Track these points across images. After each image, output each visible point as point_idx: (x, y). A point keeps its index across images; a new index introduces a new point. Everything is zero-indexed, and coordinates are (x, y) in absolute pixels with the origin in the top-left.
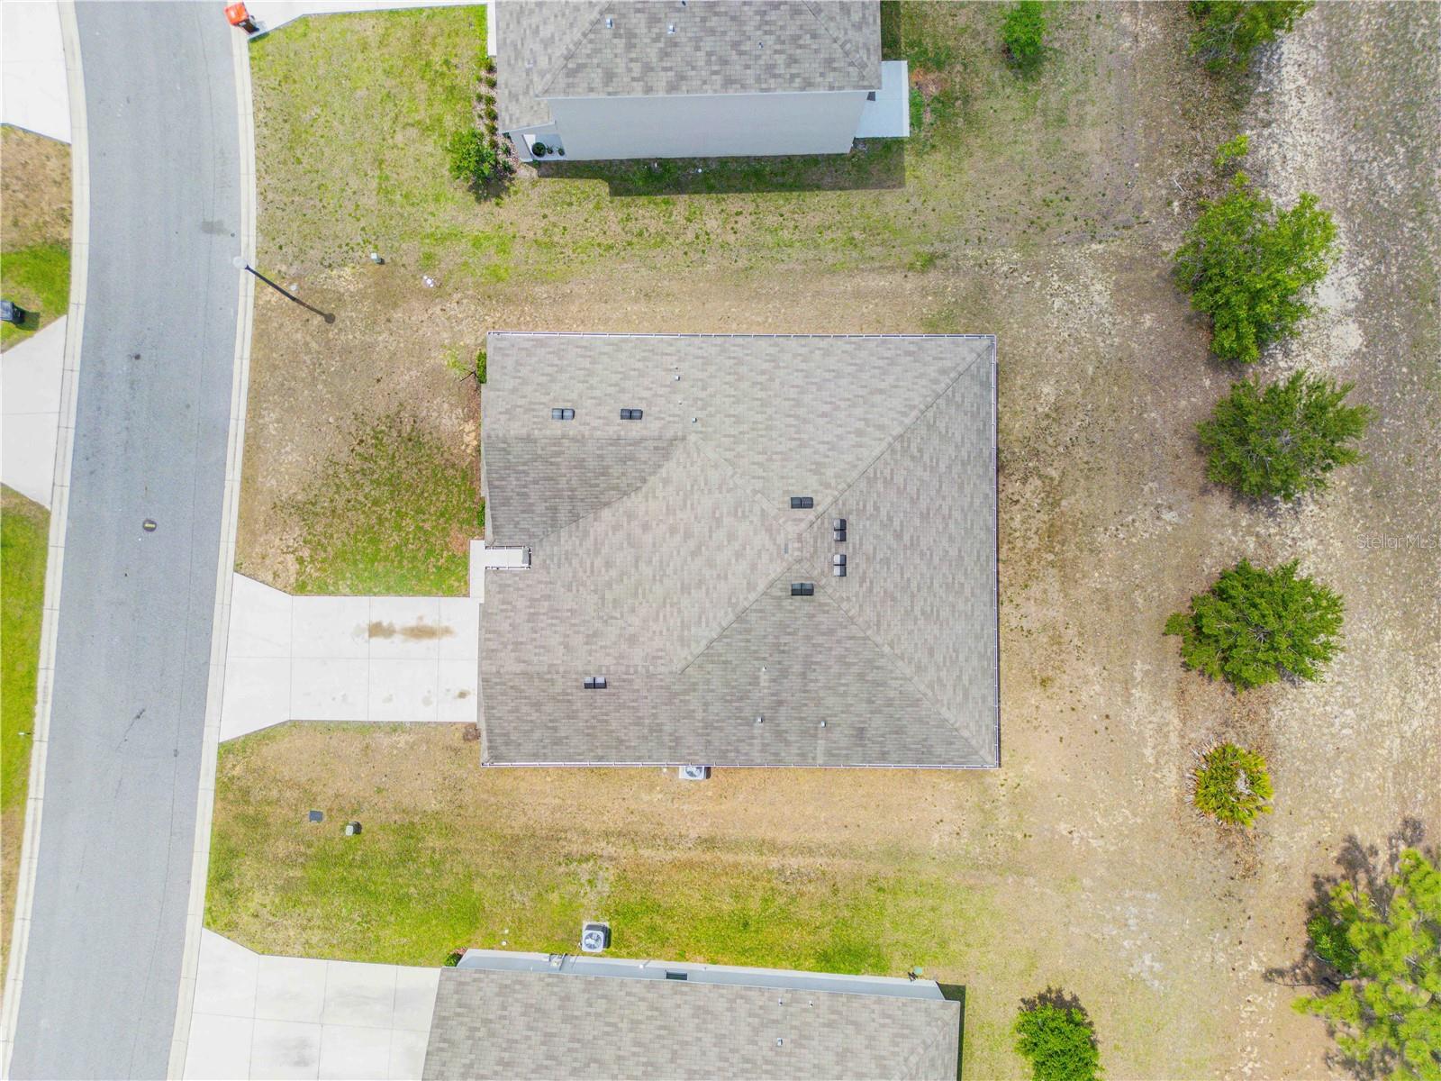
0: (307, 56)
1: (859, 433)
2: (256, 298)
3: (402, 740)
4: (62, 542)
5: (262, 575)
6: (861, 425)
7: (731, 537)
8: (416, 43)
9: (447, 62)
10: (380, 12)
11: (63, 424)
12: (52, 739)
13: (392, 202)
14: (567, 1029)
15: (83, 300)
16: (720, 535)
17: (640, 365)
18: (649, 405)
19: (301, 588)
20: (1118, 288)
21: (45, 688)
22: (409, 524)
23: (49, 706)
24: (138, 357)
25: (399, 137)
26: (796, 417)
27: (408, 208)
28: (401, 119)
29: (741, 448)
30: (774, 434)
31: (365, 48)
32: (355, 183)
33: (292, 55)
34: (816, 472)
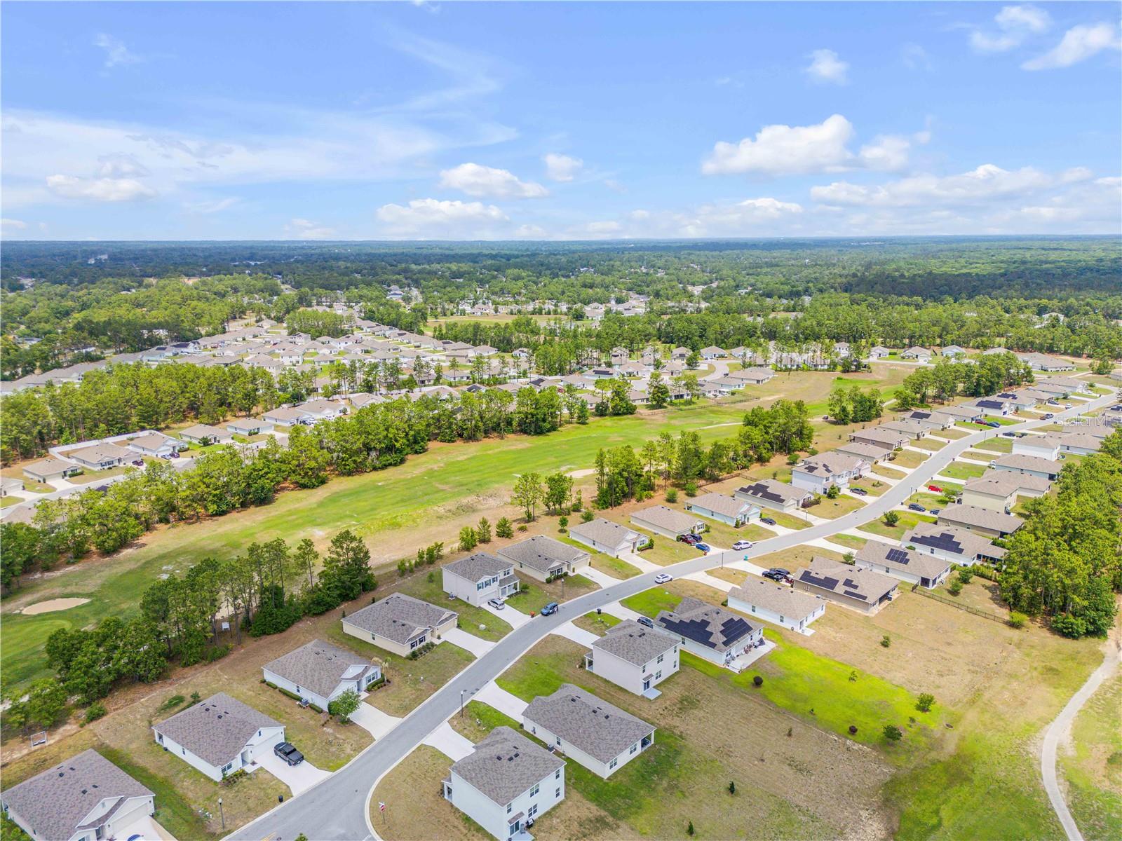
1: (520, 545)
5: (600, 586)
8: (517, 605)
9: (515, 602)
15: (589, 611)
16: (544, 544)
17: (533, 562)
18: (537, 557)
19: (597, 583)
21: (639, 592)
22: (576, 580)
26: (524, 549)
29: (533, 548)
30: (528, 548)
34: (529, 543)
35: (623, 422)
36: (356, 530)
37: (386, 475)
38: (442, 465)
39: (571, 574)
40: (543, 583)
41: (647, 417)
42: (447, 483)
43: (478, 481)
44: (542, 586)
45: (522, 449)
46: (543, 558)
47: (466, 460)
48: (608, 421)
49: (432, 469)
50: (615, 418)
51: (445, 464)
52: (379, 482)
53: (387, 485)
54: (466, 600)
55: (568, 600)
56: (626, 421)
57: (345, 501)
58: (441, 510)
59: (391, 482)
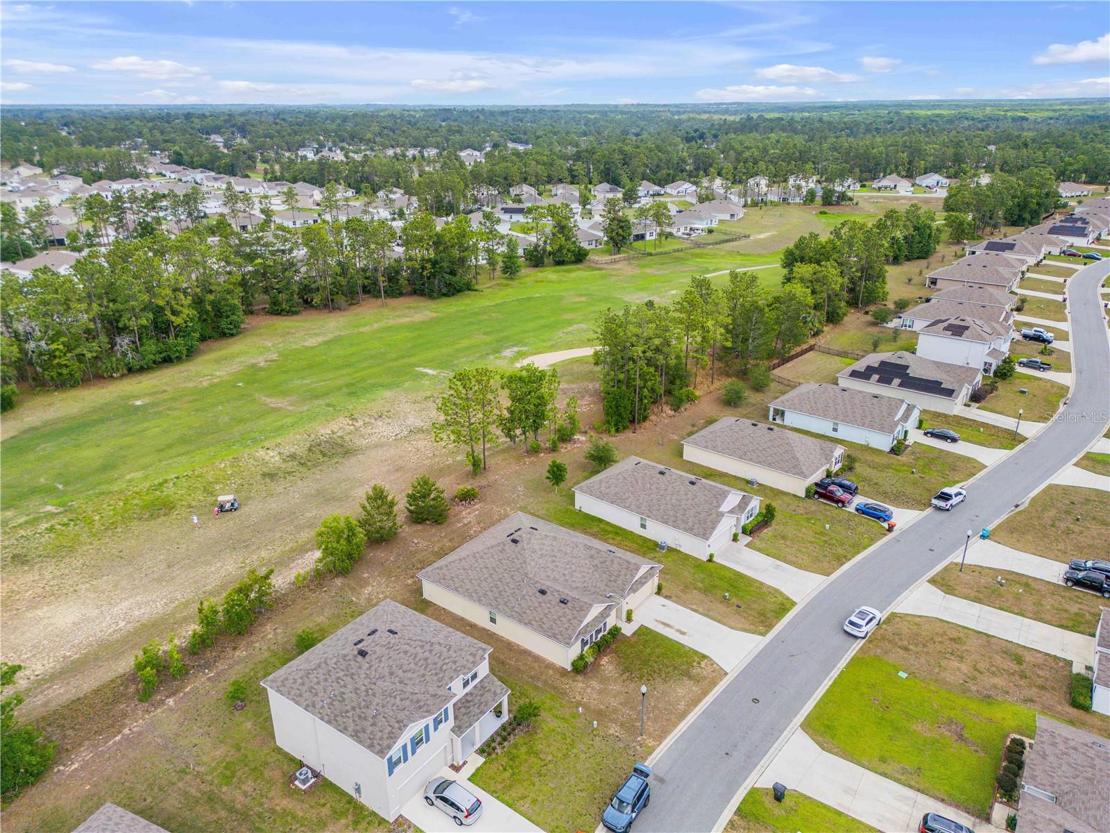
0: (564, 817)
1: (482, 557)
2: (658, 745)
3: (694, 607)
4: (798, 716)
5: (718, 668)
6: (479, 560)
7: (542, 549)
8: (511, 786)
9: (505, 770)
10: (515, 810)
11: (777, 751)
12: (834, 666)
13: (573, 741)
14: (678, 515)
15: (742, 788)
16: (543, 552)
17: (528, 611)
18: (535, 594)
19: (704, 657)
20: (362, 587)
21: (830, 680)
22: (648, 651)
23: (831, 675)
24: (727, 754)
25: (550, 758)
26: (495, 571)
27: (567, 734)
28: (542, 764)
29: (519, 566)
30: (505, 567)
31: (535, 801)
32: (583, 756)
33: (571, 822)
34: (504, 549)
35: (573, 275)
36: (51, 529)
37: (154, 382)
38: (275, 356)
39: (628, 630)
40: (563, 672)
41: (606, 266)
42: (284, 394)
43: (348, 386)
44: (565, 684)
45: (423, 322)
46: (552, 598)
47: (320, 345)
48: (550, 274)
49: (253, 366)
50: (558, 268)
51: (280, 354)
52: (138, 397)
53: (154, 405)
54: (352, 793)
55: (660, 738)
56: (577, 273)
57: (47, 447)
58: (272, 458)
59: (166, 396)
